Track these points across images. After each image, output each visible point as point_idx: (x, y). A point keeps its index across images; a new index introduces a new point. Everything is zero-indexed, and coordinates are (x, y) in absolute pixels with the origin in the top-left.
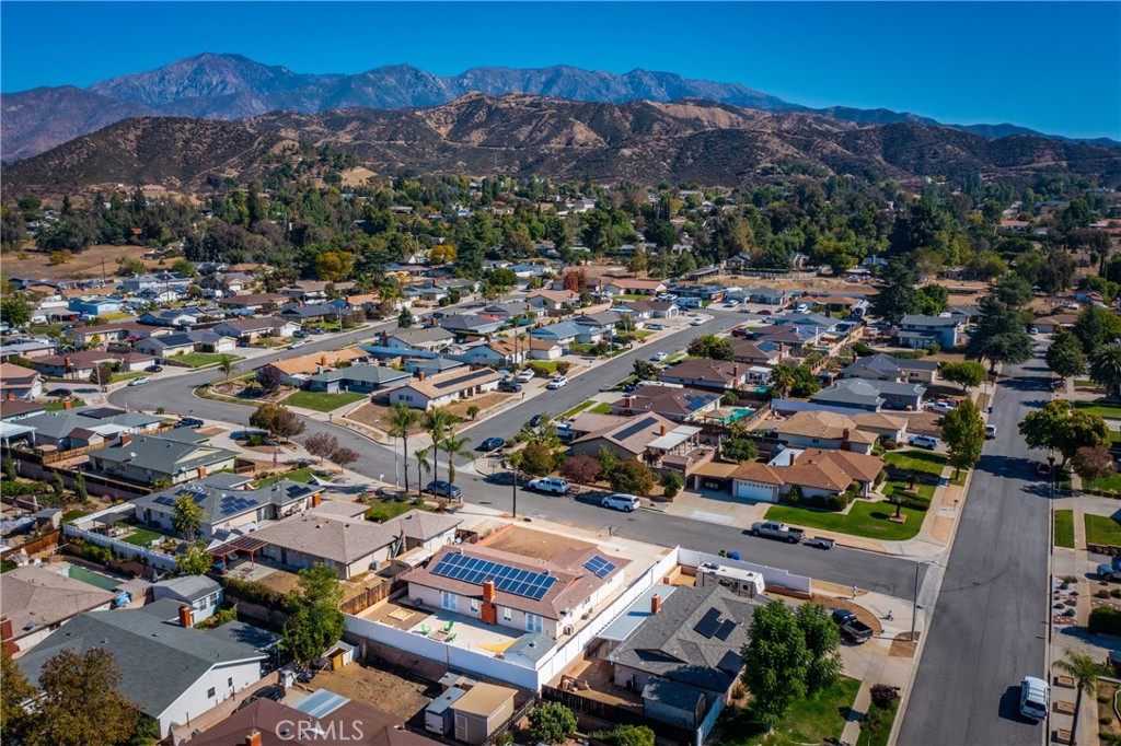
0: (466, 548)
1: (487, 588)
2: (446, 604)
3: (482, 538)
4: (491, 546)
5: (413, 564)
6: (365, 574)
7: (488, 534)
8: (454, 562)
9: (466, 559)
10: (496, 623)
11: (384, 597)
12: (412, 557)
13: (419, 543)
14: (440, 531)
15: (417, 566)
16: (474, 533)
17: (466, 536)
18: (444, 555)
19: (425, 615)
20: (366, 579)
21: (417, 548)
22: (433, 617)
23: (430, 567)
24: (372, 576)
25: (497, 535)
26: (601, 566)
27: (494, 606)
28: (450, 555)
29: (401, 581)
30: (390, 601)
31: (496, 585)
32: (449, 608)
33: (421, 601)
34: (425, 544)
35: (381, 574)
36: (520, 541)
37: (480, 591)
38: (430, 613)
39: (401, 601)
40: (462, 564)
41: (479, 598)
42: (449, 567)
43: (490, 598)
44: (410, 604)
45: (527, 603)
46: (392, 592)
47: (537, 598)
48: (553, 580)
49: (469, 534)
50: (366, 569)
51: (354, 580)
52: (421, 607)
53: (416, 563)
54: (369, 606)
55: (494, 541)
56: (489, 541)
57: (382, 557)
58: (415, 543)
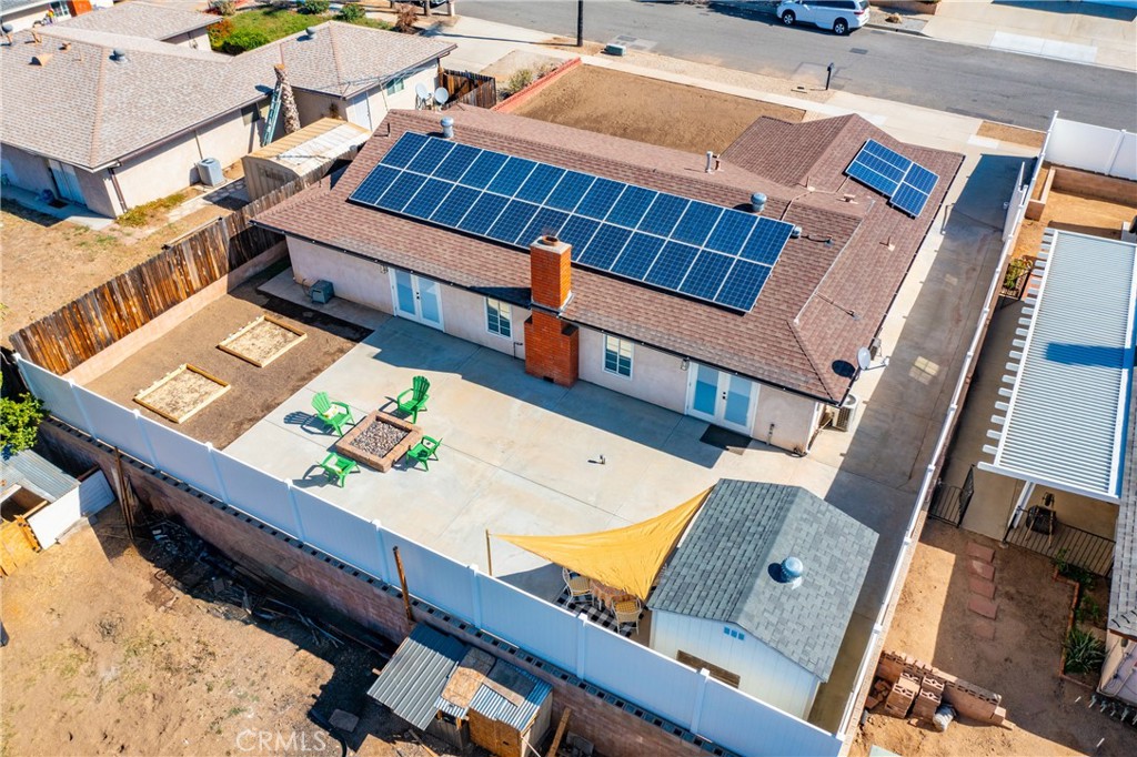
0: (463, 121)
1: (545, 267)
2: (407, 304)
3: (506, 95)
4: (534, 114)
5: (304, 169)
6: (177, 199)
7: (522, 83)
8: (425, 164)
9: (465, 153)
10: (575, 378)
11: (208, 280)
12: (302, 150)
13: (334, 107)
14: (392, 71)
15: (316, 176)
16: (486, 79)
17: (464, 87)
18: (393, 139)
19: (339, 341)
20: (174, 215)
21: (327, 121)
22: (363, 351)
23: (351, 181)
24: (196, 203)
25: (547, 85)
26: (897, 176)
27: (570, 328)
28: (410, 141)
29: (257, 228)
30: (234, 290)
31: (574, 253)
32: (418, 317)
33: (329, 291)
34: (351, 111)
35: (225, 199)
36: (602, 101)
37: (516, 271)
38: (358, 334)
39: (270, 287)
40: (451, 171)
41: (517, 297)
42: (409, 182)
43: (557, 302)
44: (295, 297)
45: (696, 323)
46: (236, 261)
47: (735, 305)
48: (783, 232)
49: (473, 81)
50: (182, 182)
51: (137, 217)
52: (327, 309)
53: (314, 165)
54: (150, 314)
55: (539, 103)
56: (528, 99)
57: (228, 147)
58: (326, 106)
